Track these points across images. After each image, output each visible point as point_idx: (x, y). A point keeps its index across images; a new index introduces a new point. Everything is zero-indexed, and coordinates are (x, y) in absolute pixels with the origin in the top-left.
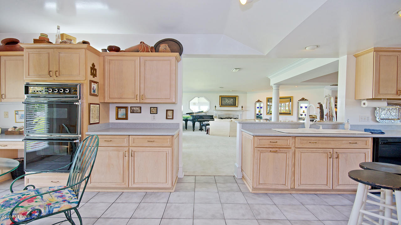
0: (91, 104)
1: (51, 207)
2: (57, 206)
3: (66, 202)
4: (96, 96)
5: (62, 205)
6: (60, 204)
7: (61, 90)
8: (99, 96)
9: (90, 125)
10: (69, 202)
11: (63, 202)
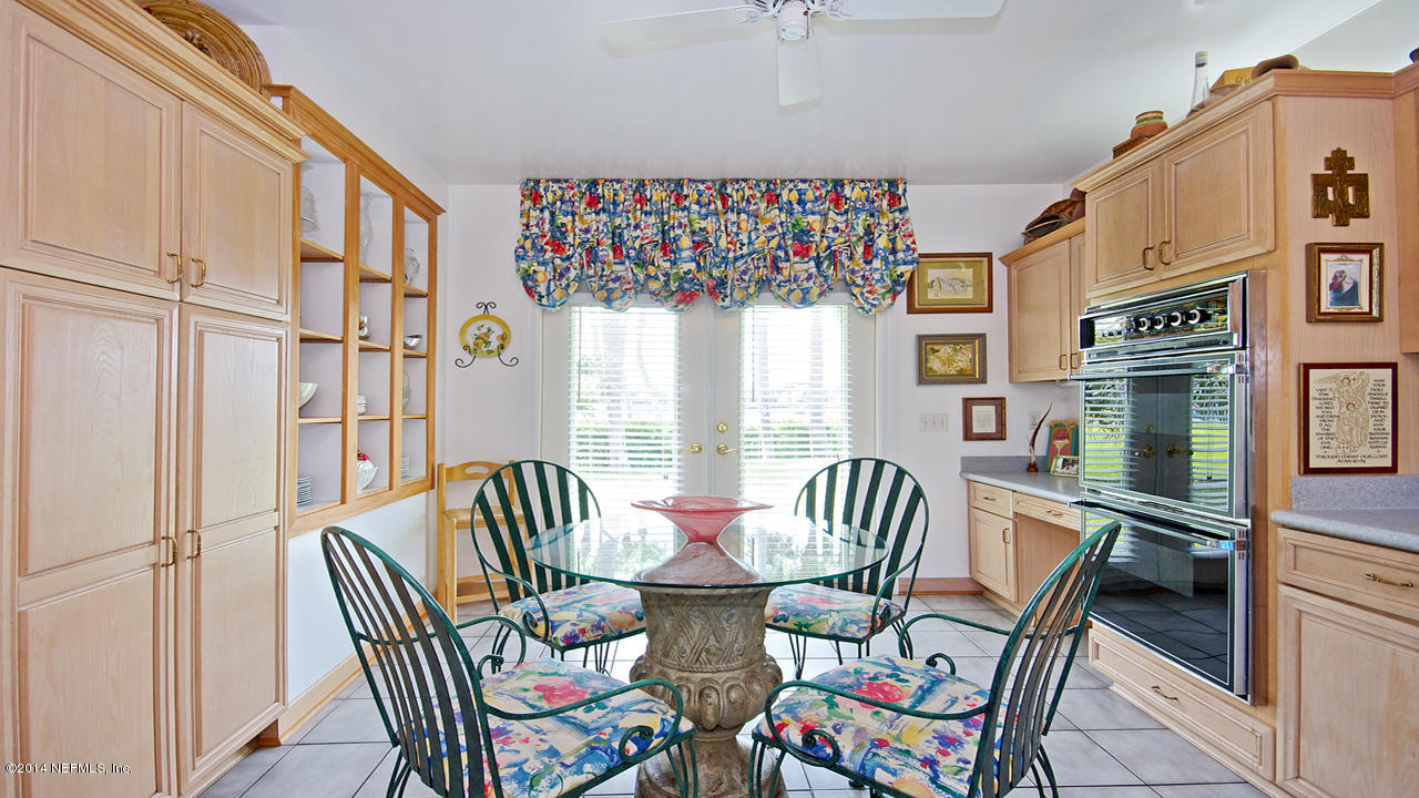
0: (1308, 367)
1: (875, 754)
2: (892, 763)
3: (928, 770)
4: (1366, 319)
5: (908, 774)
6: (906, 764)
7: (1175, 318)
8: (1385, 318)
9: (1304, 478)
10: (934, 780)
11: (918, 765)
